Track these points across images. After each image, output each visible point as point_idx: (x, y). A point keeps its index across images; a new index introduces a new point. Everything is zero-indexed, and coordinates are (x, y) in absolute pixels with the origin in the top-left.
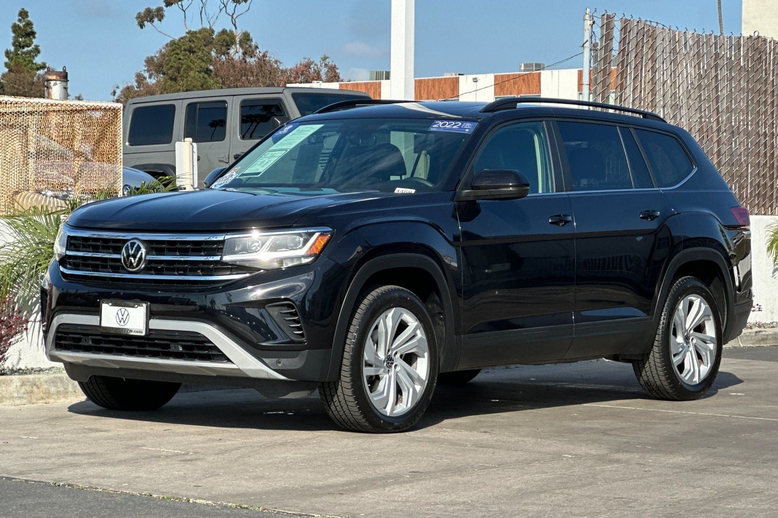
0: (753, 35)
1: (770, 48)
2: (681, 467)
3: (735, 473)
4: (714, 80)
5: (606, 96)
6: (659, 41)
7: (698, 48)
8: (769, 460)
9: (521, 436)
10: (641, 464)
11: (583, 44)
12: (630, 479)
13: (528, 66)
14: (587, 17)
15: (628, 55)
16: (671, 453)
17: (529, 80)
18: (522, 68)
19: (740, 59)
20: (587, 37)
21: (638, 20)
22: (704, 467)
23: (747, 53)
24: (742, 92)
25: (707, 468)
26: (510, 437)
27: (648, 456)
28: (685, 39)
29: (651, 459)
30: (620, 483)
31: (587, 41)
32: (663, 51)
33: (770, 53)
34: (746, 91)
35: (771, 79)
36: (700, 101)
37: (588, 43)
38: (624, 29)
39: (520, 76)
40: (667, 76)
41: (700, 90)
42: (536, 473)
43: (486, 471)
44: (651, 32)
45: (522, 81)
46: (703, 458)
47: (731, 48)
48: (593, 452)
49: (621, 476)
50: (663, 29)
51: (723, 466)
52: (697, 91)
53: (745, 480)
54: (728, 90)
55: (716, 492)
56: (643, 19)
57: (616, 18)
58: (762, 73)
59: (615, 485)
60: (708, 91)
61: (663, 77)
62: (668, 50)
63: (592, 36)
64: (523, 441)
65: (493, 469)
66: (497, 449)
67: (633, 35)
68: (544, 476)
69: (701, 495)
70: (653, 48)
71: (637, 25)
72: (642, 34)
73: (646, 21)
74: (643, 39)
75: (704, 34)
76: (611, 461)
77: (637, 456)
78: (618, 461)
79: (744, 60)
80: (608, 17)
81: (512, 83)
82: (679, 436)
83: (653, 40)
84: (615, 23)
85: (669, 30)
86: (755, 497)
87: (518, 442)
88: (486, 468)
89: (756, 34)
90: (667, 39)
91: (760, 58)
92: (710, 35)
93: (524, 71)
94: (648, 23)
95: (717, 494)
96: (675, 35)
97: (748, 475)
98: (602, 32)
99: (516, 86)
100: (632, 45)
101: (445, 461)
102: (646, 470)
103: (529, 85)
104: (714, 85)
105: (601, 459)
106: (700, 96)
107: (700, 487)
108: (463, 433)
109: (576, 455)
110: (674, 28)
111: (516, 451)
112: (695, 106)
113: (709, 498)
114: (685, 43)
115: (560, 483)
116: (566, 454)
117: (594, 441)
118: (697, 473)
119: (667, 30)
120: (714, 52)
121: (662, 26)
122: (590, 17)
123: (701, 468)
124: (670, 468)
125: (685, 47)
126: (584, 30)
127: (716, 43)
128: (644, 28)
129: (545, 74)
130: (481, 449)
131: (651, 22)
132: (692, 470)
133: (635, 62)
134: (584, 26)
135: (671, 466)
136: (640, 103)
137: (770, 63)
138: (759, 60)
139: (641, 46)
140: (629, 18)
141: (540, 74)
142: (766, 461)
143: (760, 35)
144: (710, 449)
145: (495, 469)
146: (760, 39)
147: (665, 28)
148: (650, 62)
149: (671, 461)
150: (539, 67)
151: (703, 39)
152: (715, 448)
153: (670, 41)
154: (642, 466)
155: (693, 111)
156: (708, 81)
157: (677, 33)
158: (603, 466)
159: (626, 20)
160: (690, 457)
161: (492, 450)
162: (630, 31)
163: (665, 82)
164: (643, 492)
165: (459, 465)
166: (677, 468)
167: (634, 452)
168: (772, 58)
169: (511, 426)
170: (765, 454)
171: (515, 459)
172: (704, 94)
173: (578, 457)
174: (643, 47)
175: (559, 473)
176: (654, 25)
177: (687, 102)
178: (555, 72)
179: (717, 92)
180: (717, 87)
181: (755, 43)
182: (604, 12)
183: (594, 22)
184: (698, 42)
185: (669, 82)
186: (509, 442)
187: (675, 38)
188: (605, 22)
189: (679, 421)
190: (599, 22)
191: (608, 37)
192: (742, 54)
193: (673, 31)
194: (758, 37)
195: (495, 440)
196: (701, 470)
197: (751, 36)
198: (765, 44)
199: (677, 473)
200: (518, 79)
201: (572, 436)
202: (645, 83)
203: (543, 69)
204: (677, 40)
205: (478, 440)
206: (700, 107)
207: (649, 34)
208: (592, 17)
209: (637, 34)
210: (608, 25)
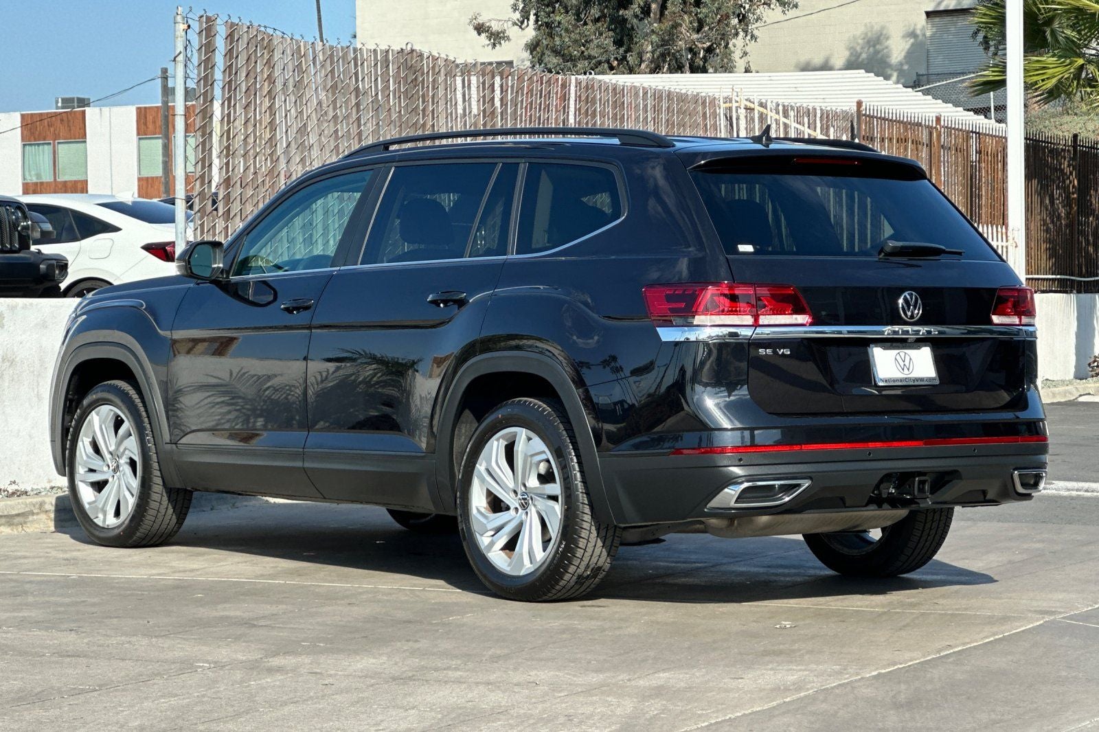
0: (404, 48)
1: (428, 66)
2: (376, 674)
3: (459, 681)
4: (354, 110)
5: (208, 132)
6: (277, 55)
7: (331, 65)
8: (499, 657)
9: (126, 634)
10: (316, 673)
11: (175, 58)
12: (307, 700)
13: (67, 102)
14: (179, 18)
15: (236, 73)
16: (356, 652)
17: (69, 121)
18: (60, 105)
19: (389, 80)
20: (180, 48)
21: (248, 24)
22: (410, 674)
23: (398, 72)
24: (392, 126)
25: (413, 676)
26: (107, 636)
27: (322, 659)
28: (314, 52)
29: (327, 663)
30: (292, 708)
31: (180, 53)
32: (284, 69)
33: (428, 72)
34: (398, 124)
35: (431, 109)
36: (337, 138)
37: (181, 55)
38: (230, 36)
39: (56, 115)
40: (290, 103)
41: (336, 124)
42: (162, 696)
43: (82, 698)
44: (266, 41)
45: (59, 121)
46: (404, 659)
47: (376, 65)
48: (240, 657)
49: (292, 695)
50: (282, 37)
51: (436, 670)
52: (332, 124)
53: (476, 692)
54: (374, 123)
55: (440, 716)
56: (255, 24)
57: (218, 21)
58: (418, 100)
59: (286, 709)
60: (348, 124)
61: (285, 106)
62: (291, 67)
63: (187, 46)
64: (129, 642)
65: (91, 694)
66: (92, 658)
67: (242, 45)
68: (173, 701)
69: (419, 722)
70: (269, 63)
71: (247, 32)
72: (255, 44)
73: (259, 26)
74: (256, 51)
75: (339, 46)
76: (271, 671)
77: (306, 660)
78: (279, 670)
79: (395, 83)
80: (209, 19)
81: (46, 124)
82: (361, 624)
83: (269, 53)
84: (218, 28)
85: (292, 39)
86: (499, 720)
87: (122, 644)
88: (82, 692)
89: (409, 46)
90: (289, 52)
91: (416, 79)
92: (348, 47)
93: (62, 108)
94: (263, 29)
95: (443, 718)
96: (300, 46)
97: (477, 684)
98: (200, 41)
99: (52, 129)
100: (242, 60)
101: (17, 684)
102: (326, 682)
103: (69, 126)
104: (354, 116)
105: (253, 667)
106: (336, 131)
107: (413, 708)
108: (35, 633)
109: (216, 663)
110: (297, 37)
111: (123, 660)
112: (330, 146)
113: (431, 726)
114: (314, 58)
115: (201, 711)
116: (199, 661)
117: (237, 638)
118: (403, 685)
119: (289, 39)
120: (353, 71)
121: (281, 34)
122: (183, 18)
123: (405, 675)
124: (360, 677)
125: (314, 64)
126: (175, 37)
127: (355, 59)
128: (256, 36)
129: (90, 112)
130: (69, 659)
131: (265, 27)
132: (394, 679)
133: (246, 84)
134: (175, 31)
135: (360, 674)
136: (255, 141)
137: (428, 87)
138: (414, 83)
139: (253, 61)
140: (236, 21)
141: (84, 112)
142: (495, 659)
143: (414, 48)
144: (410, 643)
145: (95, 694)
146: (415, 53)
147: (285, 36)
148: (266, 84)
149: (359, 666)
150: (84, 103)
151: (338, 53)
152: (416, 641)
153: (293, 55)
154: (319, 676)
155: (327, 152)
156: (346, 111)
157: (302, 44)
158: (260, 679)
159: (233, 25)
160: (385, 658)
161: (84, 660)
162: (238, 40)
163: (287, 111)
164: (331, 720)
165: (39, 689)
166: (371, 677)
167: (301, 654)
168: (431, 80)
169: (107, 618)
170: (491, 648)
171: (123, 674)
172: (342, 128)
173: (219, 666)
174: (256, 62)
175: (196, 694)
176: (270, 31)
177: (319, 139)
178: (106, 110)
179: (359, 126)
180: (359, 119)
181: (409, 59)
182: (202, 13)
183: (189, 27)
184: (331, 56)
185: (293, 111)
186: (108, 646)
187: (300, 51)
188: (204, 26)
189: (353, 601)
190: (196, 26)
191: (209, 48)
192: (391, 74)
193: (297, 41)
194: (412, 51)
195: (87, 644)
196: (405, 678)
197: (402, 49)
198: (422, 61)
199: (372, 685)
200: (54, 118)
201: (202, 630)
202: (260, 114)
203: (88, 105)
204: (303, 54)
205: (60, 645)
206: (337, 147)
207: (264, 44)
208: (186, 19)
209: (248, 44)
210: (208, 31)
